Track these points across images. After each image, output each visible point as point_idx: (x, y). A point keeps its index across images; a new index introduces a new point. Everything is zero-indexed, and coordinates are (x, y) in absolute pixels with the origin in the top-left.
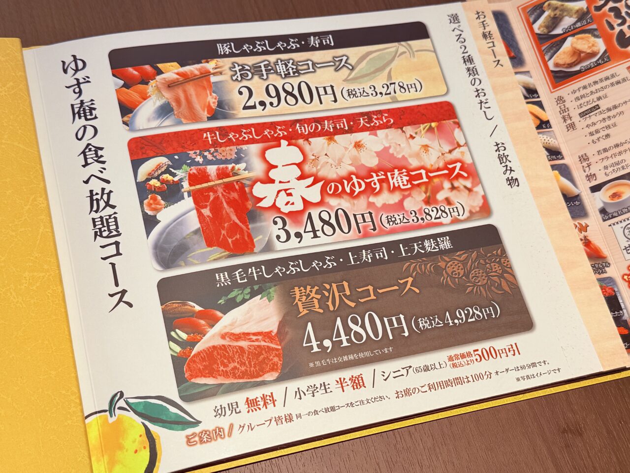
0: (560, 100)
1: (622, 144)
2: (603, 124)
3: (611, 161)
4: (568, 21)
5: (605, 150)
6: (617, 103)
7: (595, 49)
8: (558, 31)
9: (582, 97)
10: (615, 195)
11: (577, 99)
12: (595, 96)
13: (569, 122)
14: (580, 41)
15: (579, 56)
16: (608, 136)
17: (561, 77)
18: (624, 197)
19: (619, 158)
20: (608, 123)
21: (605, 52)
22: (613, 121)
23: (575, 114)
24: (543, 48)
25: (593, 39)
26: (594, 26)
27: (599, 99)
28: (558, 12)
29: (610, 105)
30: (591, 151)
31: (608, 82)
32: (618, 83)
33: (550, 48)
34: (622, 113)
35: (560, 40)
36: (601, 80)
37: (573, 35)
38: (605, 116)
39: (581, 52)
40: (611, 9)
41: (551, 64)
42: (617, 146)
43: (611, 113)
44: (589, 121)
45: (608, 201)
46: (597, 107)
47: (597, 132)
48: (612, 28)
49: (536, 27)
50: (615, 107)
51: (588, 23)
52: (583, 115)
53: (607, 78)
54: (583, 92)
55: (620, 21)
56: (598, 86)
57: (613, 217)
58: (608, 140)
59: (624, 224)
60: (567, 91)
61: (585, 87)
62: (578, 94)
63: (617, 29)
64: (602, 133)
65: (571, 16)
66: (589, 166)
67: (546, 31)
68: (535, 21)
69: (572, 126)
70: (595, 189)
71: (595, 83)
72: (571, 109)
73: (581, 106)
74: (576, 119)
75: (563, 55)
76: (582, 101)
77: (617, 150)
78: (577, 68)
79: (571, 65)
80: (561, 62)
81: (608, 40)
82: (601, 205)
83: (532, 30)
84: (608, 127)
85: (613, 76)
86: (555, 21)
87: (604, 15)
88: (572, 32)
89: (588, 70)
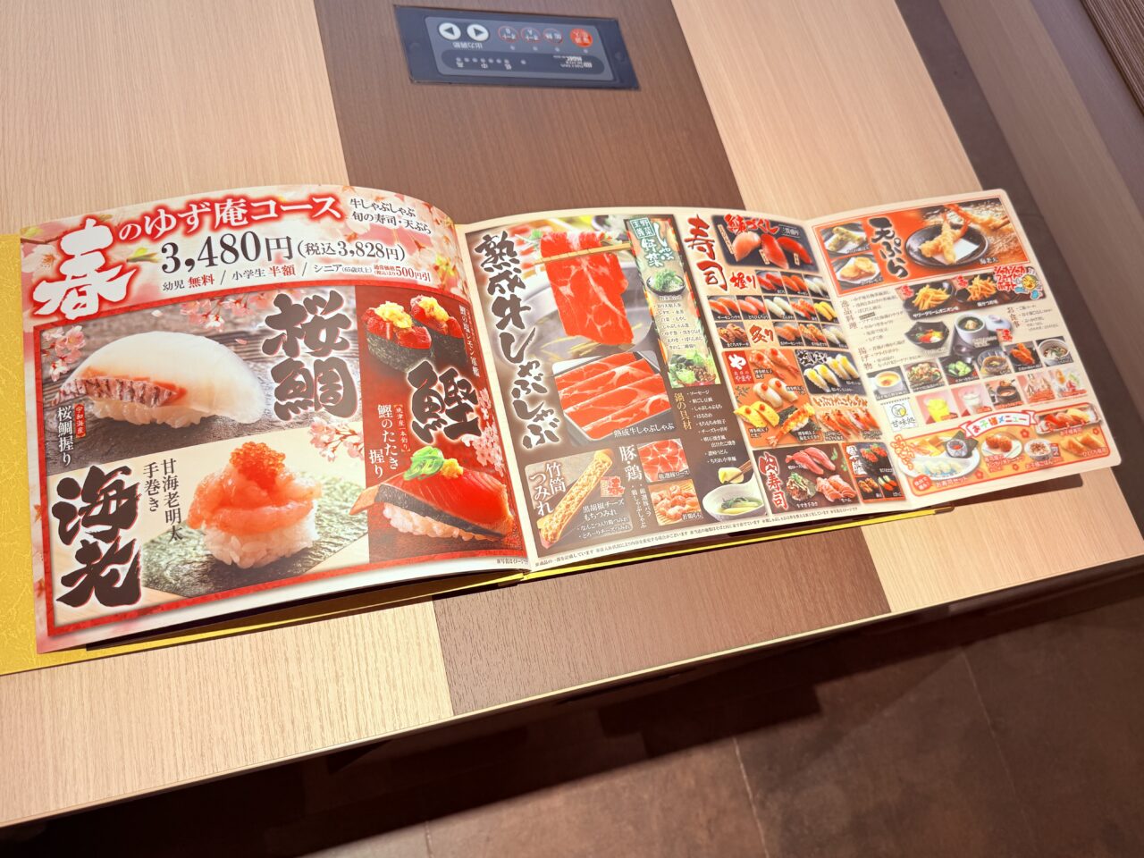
0: (845, 304)
1: (891, 345)
2: (877, 328)
3: (883, 356)
4: (851, 246)
5: (879, 347)
6: (888, 313)
7: (872, 270)
8: (844, 251)
9: (862, 304)
10: (886, 382)
11: (858, 305)
12: (871, 306)
13: (851, 321)
14: (861, 262)
15: (861, 273)
16: (881, 337)
17: (846, 286)
18: (892, 385)
19: (889, 355)
20: (881, 327)
21: (880, 274)
22: (884, 326)
23: (856, 316)
24: (832, 262)
25: (870, 262)
26: (871, 253)
27: (875, 308)
28: (844, 237)
29: (883, 315)
30: (868, 346)
31: (881, 297)
32: (889, 298)
33: (837, 263)
34: (891, 321)
35: (844, 259)
36: (876, 294)
37: (856, 256)
38: (879, 321)
39: (861, 271)
40: (885, 243)
41: (838, 275)
42: (887, 345)
43: (884, 320)
44: (867, 323)
45: (881, 386)
46: (873, 314)
47: (873, 332)
48: (885, 257)
49: (827, 244)
50: (886, 316)
51: (867, 250)
52: (862, 318)
53: (881, 294)
54: (862, 301)
55: (890, 253)
56: (875, 298)
57: (884, 398)
58: (880, 340)
59: (892, 404)
60: (850, 297)
61: (864, 298)
62: (859, 302)
63: (889, 259)
64: (877, 334)
65: (854, 242)
66: (866, 357)
67: (834, 249)
68: (826, 240)
69: (854, 325)
70: (872, 375)
71: (872, 295)
72: (853, 312)
73: (861, 311)
74: (857, 320)
75: (847, 270)
76: (861, 308)
77: (887, 349)
78: (858, 282)
79: (854, 279)
80: (846, 275)
81: (881, 265)
82: (875, 388)
83: (823, 246)
84: (881, 330)
85: (885, 293)
86: (842, 243)
87: (879, 246)
88: (853, 254)
89: (867, 285)
